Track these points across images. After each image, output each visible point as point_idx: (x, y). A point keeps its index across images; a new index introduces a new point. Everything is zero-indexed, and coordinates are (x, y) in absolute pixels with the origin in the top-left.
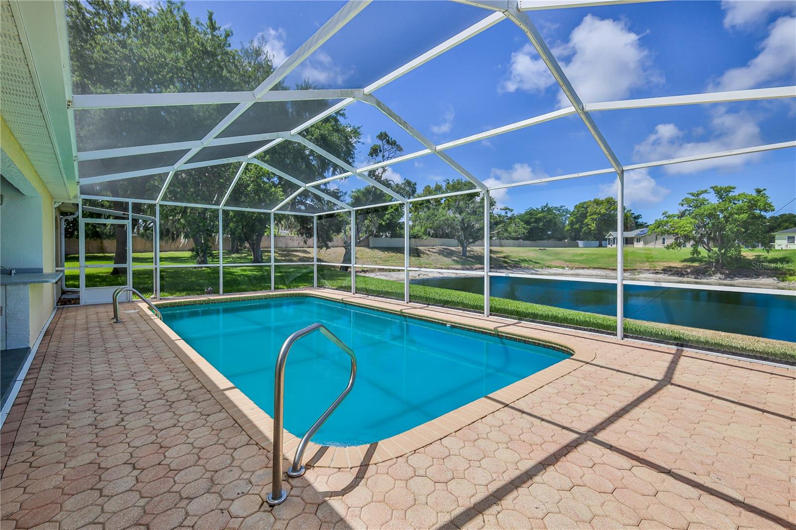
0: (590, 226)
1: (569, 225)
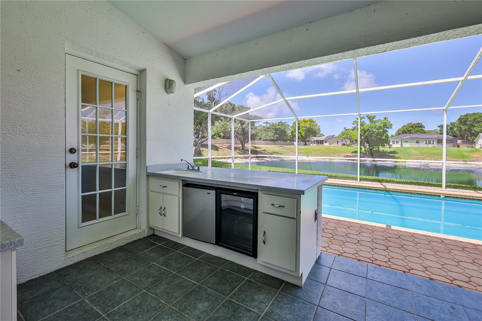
0: (301, 134)
1: (291, 133)
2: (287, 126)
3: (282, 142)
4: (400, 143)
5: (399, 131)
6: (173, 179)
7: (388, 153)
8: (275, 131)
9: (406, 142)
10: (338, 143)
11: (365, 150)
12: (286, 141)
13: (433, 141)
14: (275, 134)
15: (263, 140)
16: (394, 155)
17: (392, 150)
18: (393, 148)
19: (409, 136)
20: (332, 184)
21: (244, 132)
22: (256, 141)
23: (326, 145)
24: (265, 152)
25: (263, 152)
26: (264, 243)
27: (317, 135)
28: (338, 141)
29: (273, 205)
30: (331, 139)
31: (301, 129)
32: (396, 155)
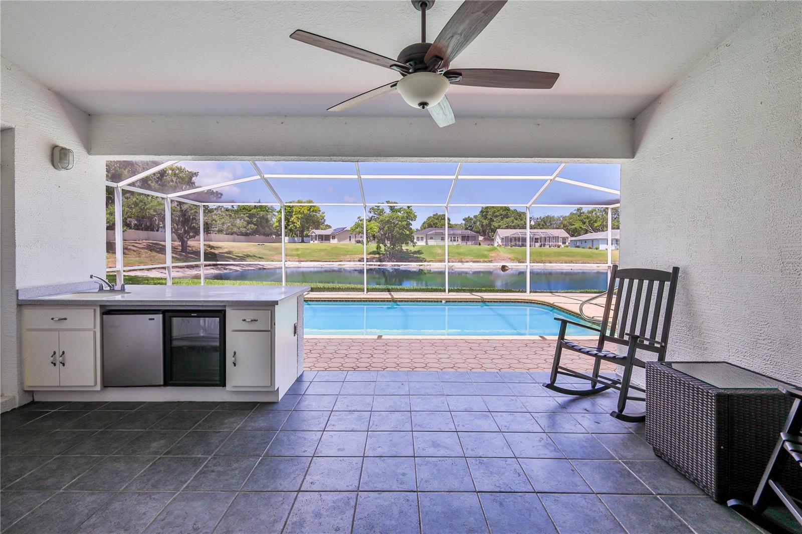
0: (295, 224)
1: (277, 222)
2: (270, 211)
3: (262, 237)
4: (425, 240)
5: (424, 223)
6: (83, 305)
7: (412, 253)
8: (250, 218)
9: (431, 238)
10: (350, 240)
11: (385, 249)
12: (267, 235)
13: (458, 238)
14: (249, 223)
15: (226, 234)
16: (418, 256)
17: (416, 249)
18: (418, 247)
19: (434, 231)
20: (333, 298)
21: (185, 219)
22: (213, 236)
23: (334, 242)
24: (231, 256)
25: (226, 255)
26: (235, 365)
27: (321, 226)
28: (350, 237)
29: (244, 320)
30: (341, 233)
31: (294, 216)
32: (422, 256)
